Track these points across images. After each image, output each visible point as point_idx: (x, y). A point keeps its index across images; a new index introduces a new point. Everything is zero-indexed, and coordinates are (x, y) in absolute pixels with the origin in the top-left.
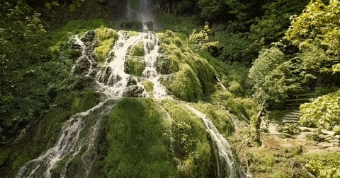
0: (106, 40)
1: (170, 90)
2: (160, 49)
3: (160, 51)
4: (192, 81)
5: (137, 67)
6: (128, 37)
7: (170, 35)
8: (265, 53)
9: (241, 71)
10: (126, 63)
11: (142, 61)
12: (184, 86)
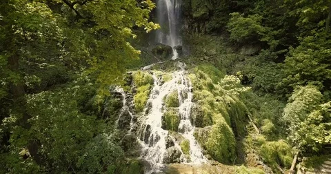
0: (143, 87)
1: (204, 148)
2: (194, 97)
3: (194, 100)
4: (225, 136)
5: (173, 121)
6: (163, 82)
7: (201, 77)
8: (300, 92)
9: (273, 105)
10: (163, 117)
11: (177, 114)
12: (219, 144)
